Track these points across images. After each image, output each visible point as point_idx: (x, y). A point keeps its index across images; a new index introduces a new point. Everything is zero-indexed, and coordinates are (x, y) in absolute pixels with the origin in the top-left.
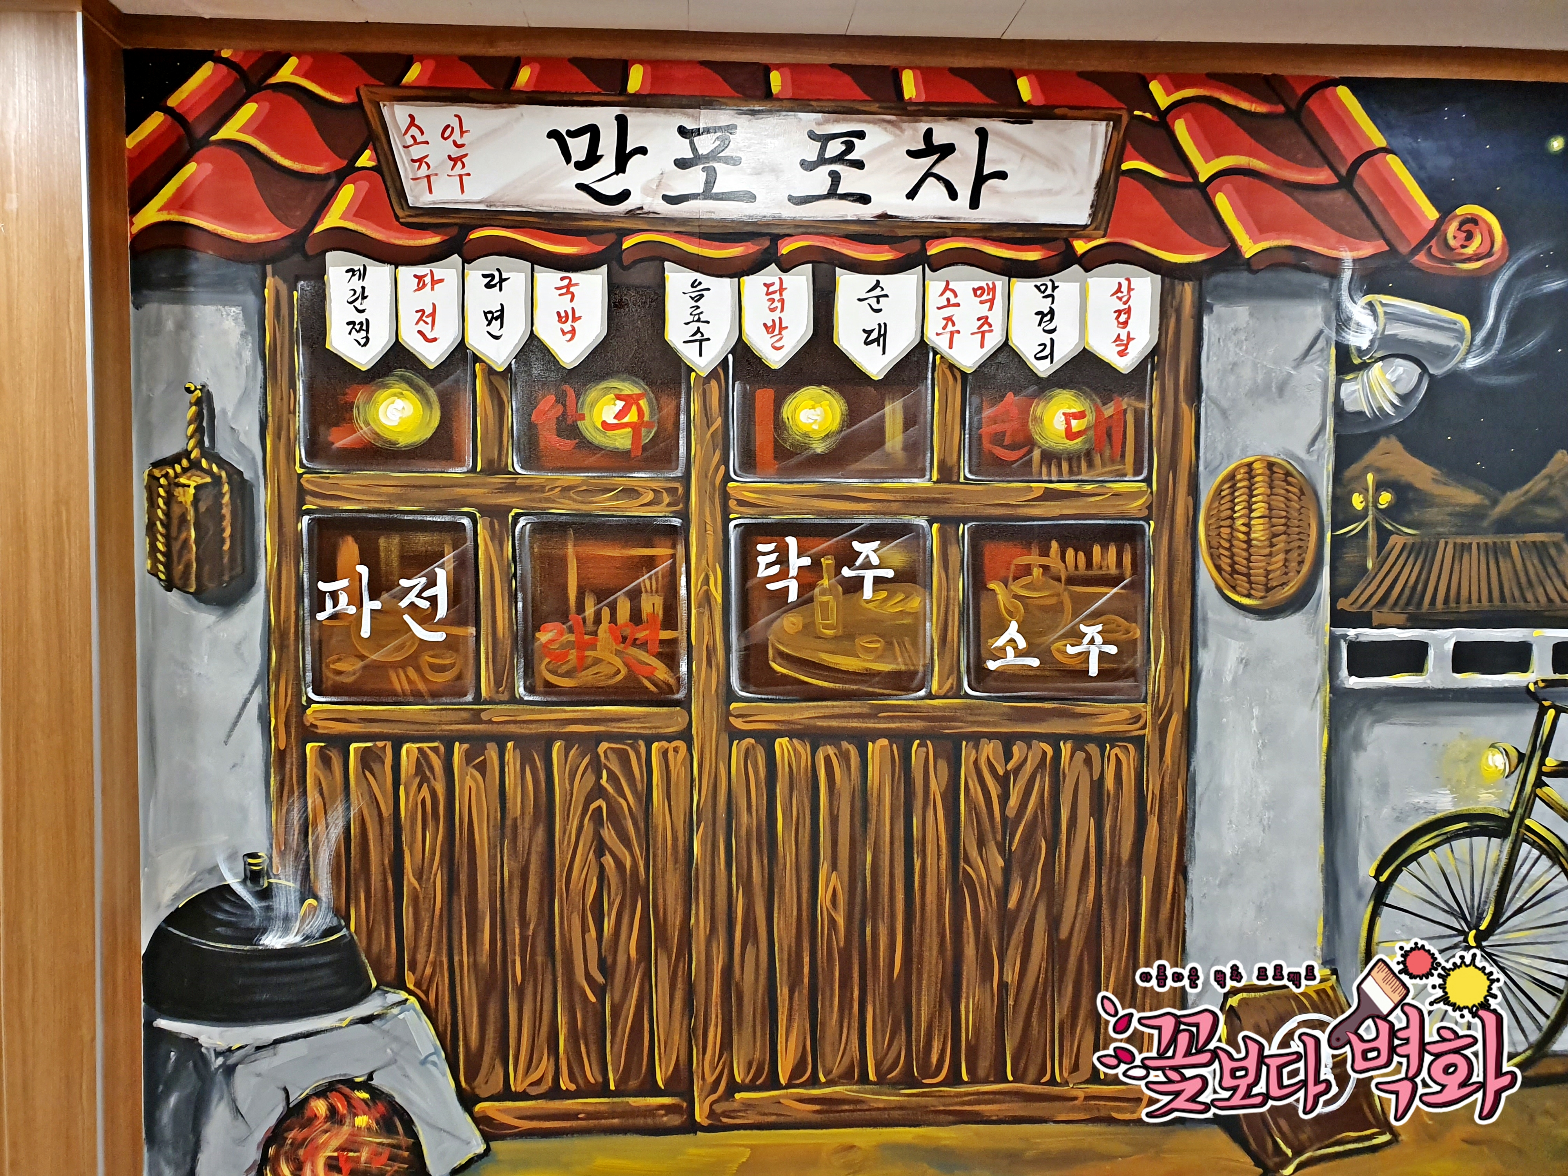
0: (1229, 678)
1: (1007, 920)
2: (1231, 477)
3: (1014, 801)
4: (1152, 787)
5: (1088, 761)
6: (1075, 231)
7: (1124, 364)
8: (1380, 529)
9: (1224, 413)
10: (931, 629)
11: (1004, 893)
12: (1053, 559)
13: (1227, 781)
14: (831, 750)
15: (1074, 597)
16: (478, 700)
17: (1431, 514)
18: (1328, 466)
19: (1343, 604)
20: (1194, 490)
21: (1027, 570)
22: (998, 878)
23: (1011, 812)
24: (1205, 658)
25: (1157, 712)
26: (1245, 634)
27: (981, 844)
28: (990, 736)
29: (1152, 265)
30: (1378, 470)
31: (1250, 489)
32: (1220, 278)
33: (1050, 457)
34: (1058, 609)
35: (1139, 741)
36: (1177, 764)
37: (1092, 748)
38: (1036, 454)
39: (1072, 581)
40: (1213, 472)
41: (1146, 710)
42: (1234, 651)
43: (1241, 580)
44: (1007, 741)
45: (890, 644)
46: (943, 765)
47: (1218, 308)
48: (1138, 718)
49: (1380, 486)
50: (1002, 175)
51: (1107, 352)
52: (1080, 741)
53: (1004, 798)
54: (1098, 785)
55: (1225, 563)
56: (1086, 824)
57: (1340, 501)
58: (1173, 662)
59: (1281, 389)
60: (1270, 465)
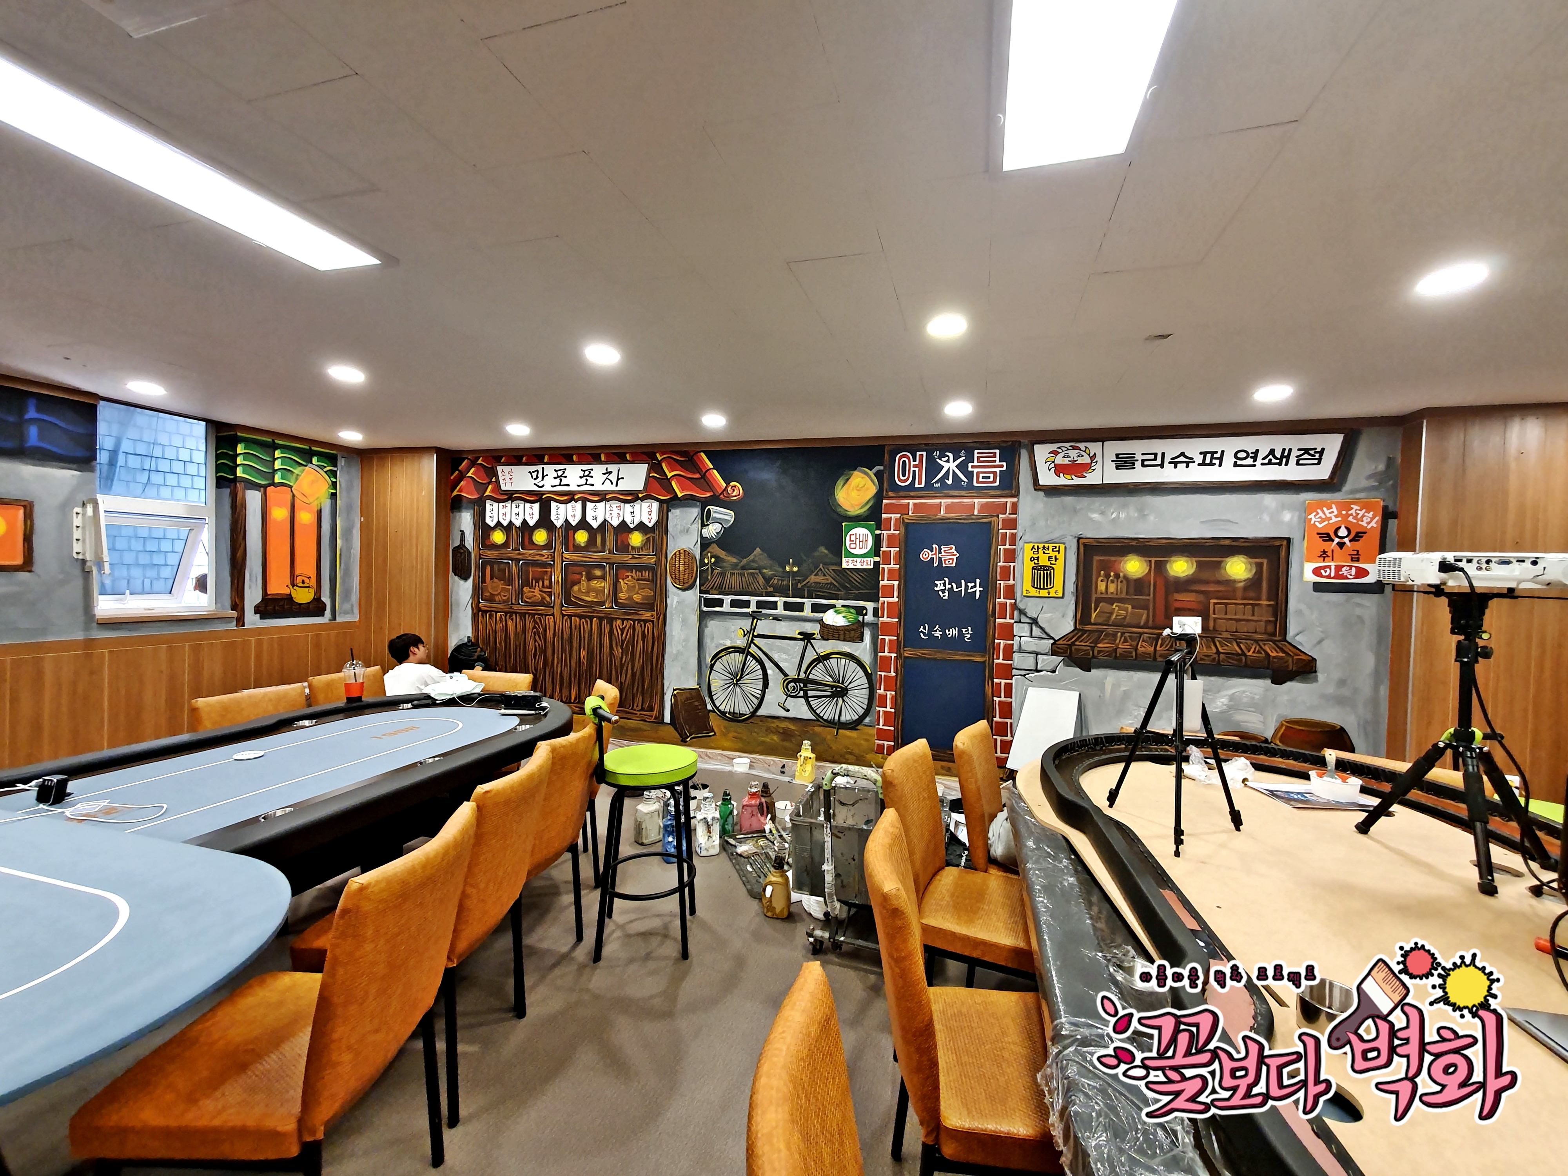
0: (674, 606)
1: (622, 666)
2: (675, 553)
3: (624, 635)
4: (656, 634)
5: (641, 626)
6: (640, 491)
7: (650, 525)
8: (711, 568)
9: (673, 537)
10: (606, 591)
11: (622, 658)
12: (634, 574)
13: (674, 634)
14: (584, 620)
15: (639, 583)
16: (512, 604)
17: (725, 564)
18: (699, 551)
19: (702, 588)
20: (666, 558)
21: (628, 576)
22: (620, 654)
23: (623, 638)
24: (669, 601)
25: (657, 614)
26: (678, 595)
27: (617, 645)
28: (619, 619)
29: (657, 500)
30: (711, 552)
31: (680, 557)
32: (673, 502)
33: (633, 548)
34: (634, 587)
35: (653, 622)
36: (662, 626)
37: (642, 623)
38: (630, 548)
39: (638, 580)
40: (671, 553)
41: (654, 613)
42: (676, 599)
43: (677, 581)
44: (623, 620)
45: (597, 595)
46: (608, 625)
47: (672, 510)
48: (652, 616)
49: (711, 557)
50: (623, 478)
51: (646, 522)
52: (639, 621)
53: (622, 635)
54: (643, 632)
55: (673, 576)
56: (641, 643)
57: (702, 560)
58: (661, 601)
59: (687, 532)
60: (685, 551)
